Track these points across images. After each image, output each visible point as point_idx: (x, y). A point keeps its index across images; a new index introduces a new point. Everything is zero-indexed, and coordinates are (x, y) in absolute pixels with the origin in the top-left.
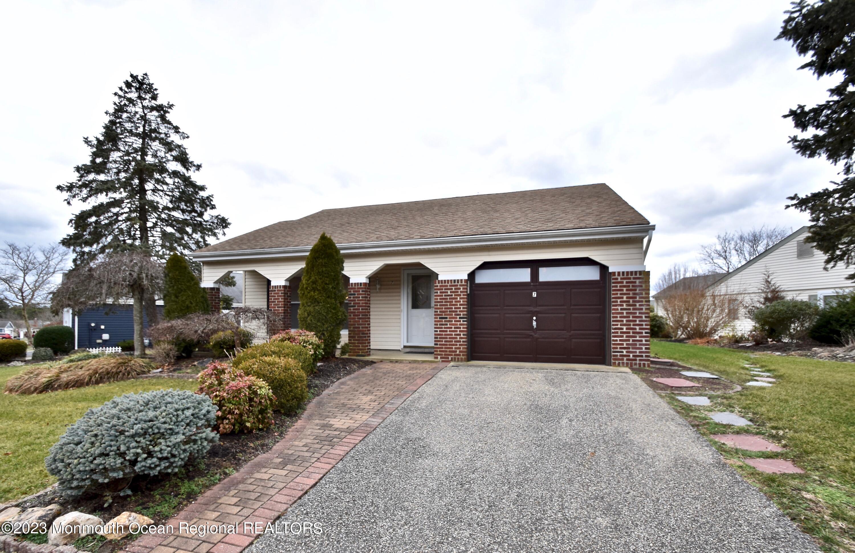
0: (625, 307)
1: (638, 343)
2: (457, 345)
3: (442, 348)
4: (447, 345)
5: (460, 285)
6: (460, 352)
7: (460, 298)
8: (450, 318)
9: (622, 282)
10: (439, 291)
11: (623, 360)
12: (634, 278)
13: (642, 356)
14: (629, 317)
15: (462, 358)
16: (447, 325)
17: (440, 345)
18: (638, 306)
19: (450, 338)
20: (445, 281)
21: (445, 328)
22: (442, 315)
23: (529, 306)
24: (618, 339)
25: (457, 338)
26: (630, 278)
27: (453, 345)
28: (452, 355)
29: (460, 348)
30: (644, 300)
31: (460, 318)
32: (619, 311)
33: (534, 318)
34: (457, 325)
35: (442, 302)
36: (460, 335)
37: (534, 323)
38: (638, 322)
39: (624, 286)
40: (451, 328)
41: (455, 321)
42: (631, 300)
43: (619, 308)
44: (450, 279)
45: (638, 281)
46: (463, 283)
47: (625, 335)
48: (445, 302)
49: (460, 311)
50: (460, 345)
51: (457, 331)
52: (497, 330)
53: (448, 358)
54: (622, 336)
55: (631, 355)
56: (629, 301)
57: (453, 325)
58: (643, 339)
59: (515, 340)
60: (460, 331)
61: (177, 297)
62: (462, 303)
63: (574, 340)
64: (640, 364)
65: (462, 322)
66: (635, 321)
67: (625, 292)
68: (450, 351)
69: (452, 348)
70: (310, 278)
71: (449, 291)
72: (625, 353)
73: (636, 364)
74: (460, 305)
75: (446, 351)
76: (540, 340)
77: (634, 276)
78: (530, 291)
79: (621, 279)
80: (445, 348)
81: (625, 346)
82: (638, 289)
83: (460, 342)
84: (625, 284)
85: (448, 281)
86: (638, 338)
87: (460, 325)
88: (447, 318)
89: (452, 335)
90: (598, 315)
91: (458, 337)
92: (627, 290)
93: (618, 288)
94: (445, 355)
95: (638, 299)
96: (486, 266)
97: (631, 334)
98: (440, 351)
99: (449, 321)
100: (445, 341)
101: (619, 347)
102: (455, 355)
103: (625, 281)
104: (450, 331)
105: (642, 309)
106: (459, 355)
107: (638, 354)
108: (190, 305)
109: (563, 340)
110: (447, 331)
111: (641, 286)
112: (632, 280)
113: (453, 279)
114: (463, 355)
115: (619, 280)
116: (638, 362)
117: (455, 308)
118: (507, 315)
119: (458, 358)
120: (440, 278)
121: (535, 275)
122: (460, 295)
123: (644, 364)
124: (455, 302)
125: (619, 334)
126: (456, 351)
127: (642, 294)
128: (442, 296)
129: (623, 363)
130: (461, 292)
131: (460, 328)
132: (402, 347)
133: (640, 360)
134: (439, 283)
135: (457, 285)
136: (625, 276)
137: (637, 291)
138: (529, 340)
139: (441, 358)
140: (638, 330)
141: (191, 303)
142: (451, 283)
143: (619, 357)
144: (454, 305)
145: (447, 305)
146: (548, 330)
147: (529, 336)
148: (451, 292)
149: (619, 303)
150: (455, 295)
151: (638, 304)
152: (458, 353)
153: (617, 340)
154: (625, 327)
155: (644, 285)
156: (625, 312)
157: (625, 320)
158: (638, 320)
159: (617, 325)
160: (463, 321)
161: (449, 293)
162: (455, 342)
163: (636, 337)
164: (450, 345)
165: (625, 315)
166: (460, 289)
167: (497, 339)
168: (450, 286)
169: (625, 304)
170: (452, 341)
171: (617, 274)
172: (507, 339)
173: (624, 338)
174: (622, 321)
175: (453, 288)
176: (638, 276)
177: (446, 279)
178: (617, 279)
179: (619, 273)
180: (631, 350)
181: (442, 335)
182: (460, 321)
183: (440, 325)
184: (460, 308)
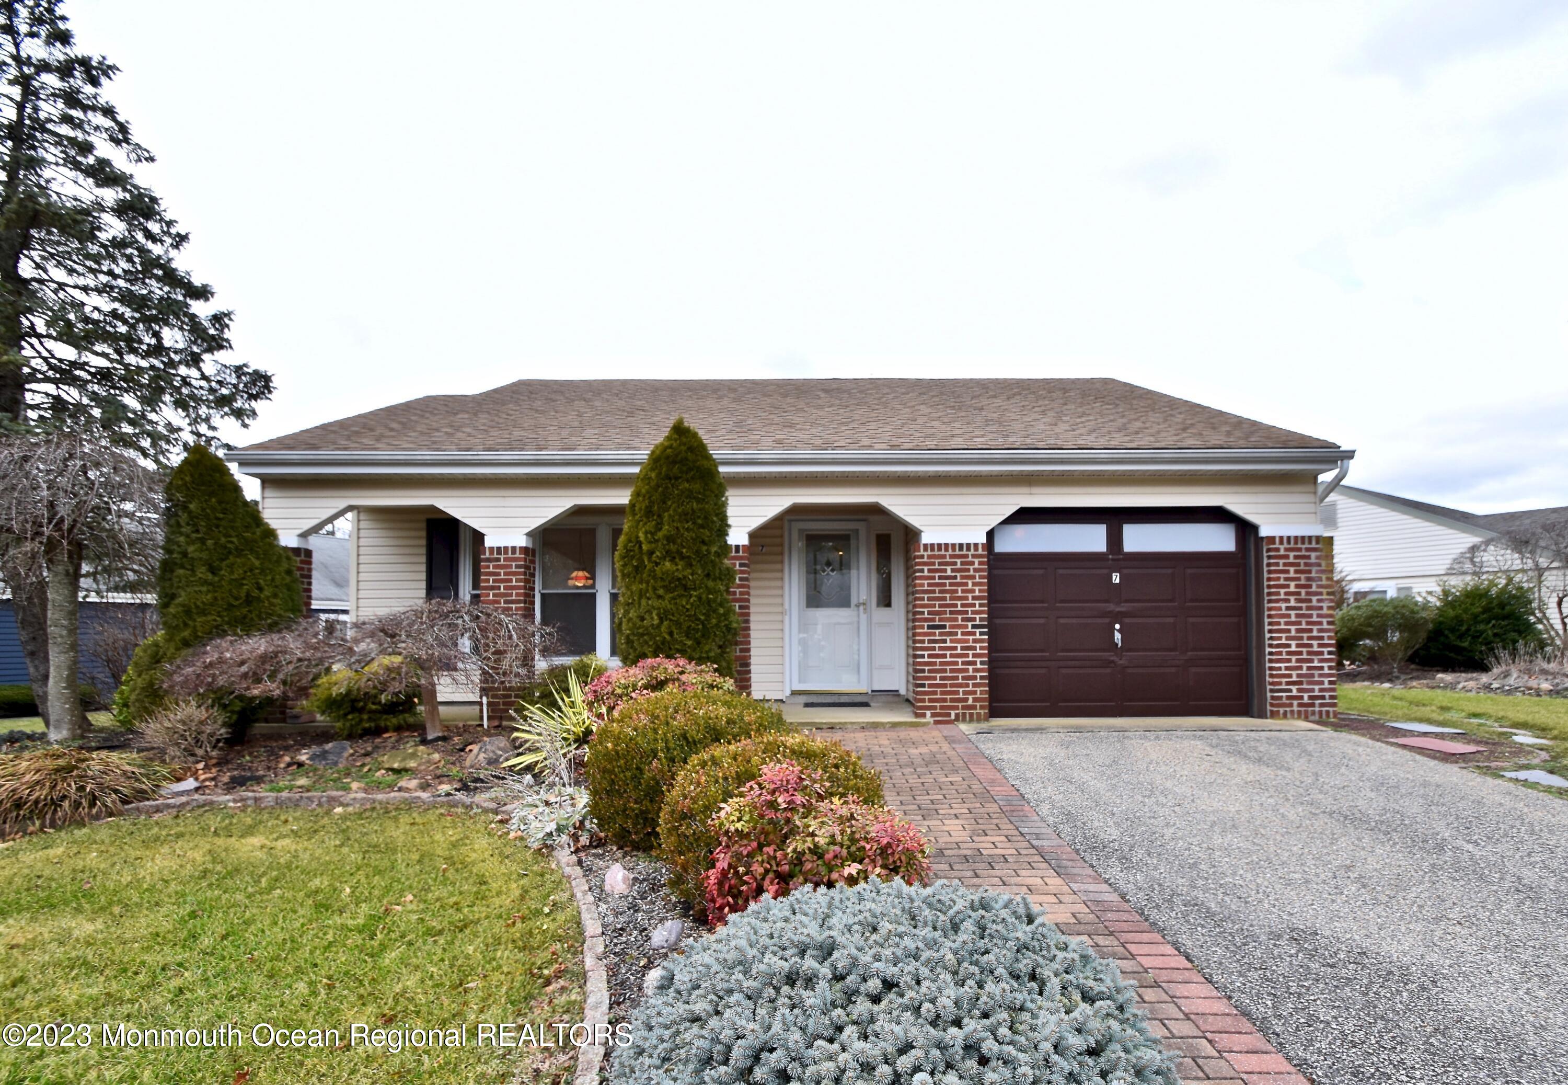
0: (1293, 603)
1: (1316, 672)
2: (967, 685)
3: (935, 693)
4: (945, 686)
5: (974, 556)
6: (975, 700)
7: (974, 584)
8: (951, 627)
9: (1287, 557)
10: (926, 568)
11: (1291, 705)
12: (1308, 550)
13: (1323, 697)
14: (1300, 623)
15: (978, 714)
16: (945, 641)
17: (930, 686)
18: (1314, 603)
19: (952, 671)
20: (939, 545)
21: (941, 649)
22: (933, 620)
23: (1107, 601)
24: (1282, 665)
25: (967, 670)
26: (1300, 550)
27: (960, 686)
28: (957, 708)
29: (975, 692)
30: (1324, 591)
31: (974, 627)
32: (1284, 612)
33: (1117, 626)
34: (967, 641)
35: (934, 592)
36: (974, 663)
37: (1118, 636)
38: (1315, 634)
39: (1291, 564)
40: (955, 648)
41: (963, 634)
42: (1303, 591)
43: (1284, 605)
44: (950, 541)
45: (1313, 555)
46: (980, 551)
47: (1294, 658)
48: (941, 592)
49: (973, 612)
50: (974, 685)
51: (967, 656)
52: (1042, 651)
53: (949, 715)
54: (1289, 661)
55: (1306, 696)
56: (1299, 594)
57: (959, 641)
58: (1325, 665)
59: (1081, 671)
60: (974, 656)
61: (213, 570)
62: (977, 593)
63: (1193, 670)
64: (1321, 712)
65: (978, 636)
66: (1311, 631)
67: (1292, 574)
68: (952, 700)
69: (957, 693)
70: (659, 527)
71: (949, 568)
72: (1295, 693)
73: (1313, 713)
74: (974, 598)
75: (945, 700)
76: (1129, 671)
77: (1307, 546)
78: (1105, 571)
79: (1286, 550)
80: (943, 693)
81: (1294, 679)
82: (1314, 569)
83: (975, 678)
84: (1291, 560)
85: (946, 545)
86: (1316, 664)
87: (975, 641)
88: (944, 627)
89: (956, 663)
90: (1235, 620)
91: (971, 668)
92: (1296, 572)
93: (1281, 568)
94: (942, 708)
95: (1314, 589)
96: (1025, 516)
97: (1305, 656)
98: (931, 700)
99: (950, 634)
100: (942, 678)
101: (1284, 680)
102: (964, 708)
103: (1292, 554)
104: (952, 656)
105: (1321, 608)
106: (973, 707)
107: (1317, 693)
108: (255, 593)
109: (1173, 670)
110: (945, 656)
111: (1319, 565)
112: (1304, 553)
113: (957, 541)
114: (982, 707)
115: (1282, 552)
116: (1317, 709)
117: (963, 606)
118: (1062, 621)
119: (971, 715)
120: (926, 539)
121: (1115, 539)
122: (973, 577)
123: (1328, 712)
124: (963, 591)
125: (1284, 656)
126: (966, 700)
127: (1320, 579)
128: (934, 578)
129: (1292, 712)
130: (975, 570)
131: (974, 648)
132: (788, 693)
133: (1322, 705)
134: (926, 549)
135: (966, 556)
136: (1292, 545)
137: (1313, 575)
138: (1108, 671)
139: (933, 715)
140: (1315, 649)
141: (260, 589)
142: (954, 550)
143: (1284, 701)
144: (960, 598)
145: (945, 599)
146: (1145, 650)
147: (1109, 663)
148: (953, 570)
149: (1282, 597)
150: (962, 577)
151: (1314, 599)
152: (970, 702)
153: (1280, 669)
154: (1293, 643)
155: (1323, 563)
156: (1293, 613)
157: (1293, 628)
158: (1315, 628)
159: (1280, 638)
160: (981, 634)
161: (949, 573)
162: (964, 678)
163: (1312, 661)
164: (952, 685)
165: (1293, 619)
166: (973, 563)
167: (1043, 671)
168: (951, 557)
169: (1292, 598)
170: (957, 678)
171: (1277, 540)
172: (1064, 671)
173: (1293, 664)
174: (1289, 631)
175: (959, 561)
176: (1314, 545)
177: (942, 541)
178: (1278, 550)
179: (1281, 538)
180: (1305, 686)
181: (934, 664)
182: (974, 634)
183: (930, 641)
184: (974, 605)
